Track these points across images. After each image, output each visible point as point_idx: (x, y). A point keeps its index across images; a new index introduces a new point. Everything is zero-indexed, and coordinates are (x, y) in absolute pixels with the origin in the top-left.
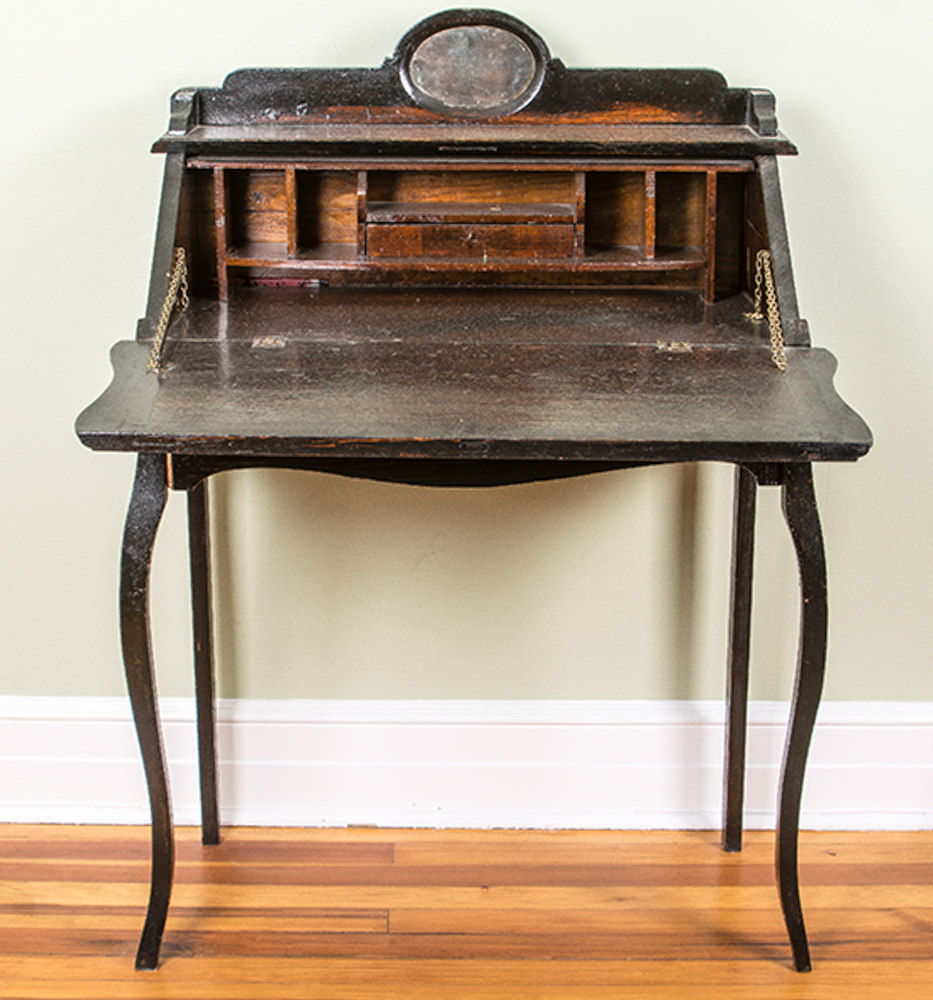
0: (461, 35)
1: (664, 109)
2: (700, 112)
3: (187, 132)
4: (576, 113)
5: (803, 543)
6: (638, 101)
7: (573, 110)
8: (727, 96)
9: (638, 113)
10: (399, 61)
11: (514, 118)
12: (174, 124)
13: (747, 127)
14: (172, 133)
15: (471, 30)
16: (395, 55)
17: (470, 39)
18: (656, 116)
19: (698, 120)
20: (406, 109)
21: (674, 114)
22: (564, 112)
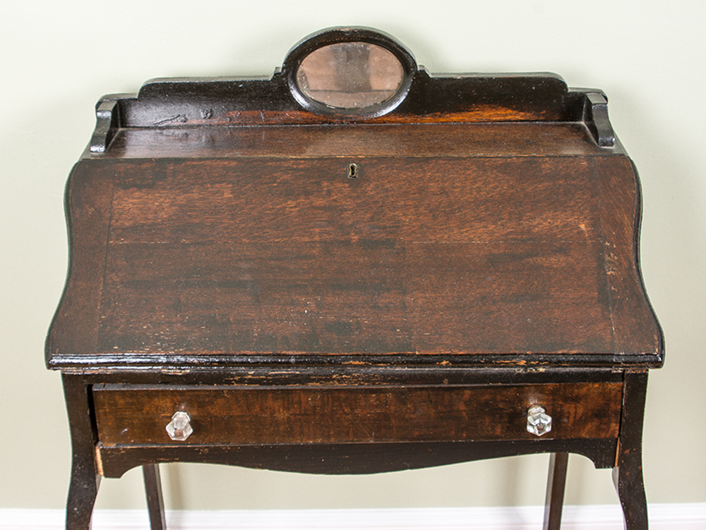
0: (340, 49)
1: (514, 109)
2: (544, 112)
3: (106, 147)
4: (439, 114)
5: (630, 514)
6: (492, 103)
7: (436, 112)
8: (566, 99)
9: (492, 113)
10: (287, 73)
11: (385, 119)
12: (95, 140)
13: (583, 123)
14: (93, 149)
15: (349, 45)
16: (283, 69)
17: (348, 52)
18: (506, 115)
19: (542, 118)
20: (295, 113)
21: (522, 113)
22: (428, 113)
